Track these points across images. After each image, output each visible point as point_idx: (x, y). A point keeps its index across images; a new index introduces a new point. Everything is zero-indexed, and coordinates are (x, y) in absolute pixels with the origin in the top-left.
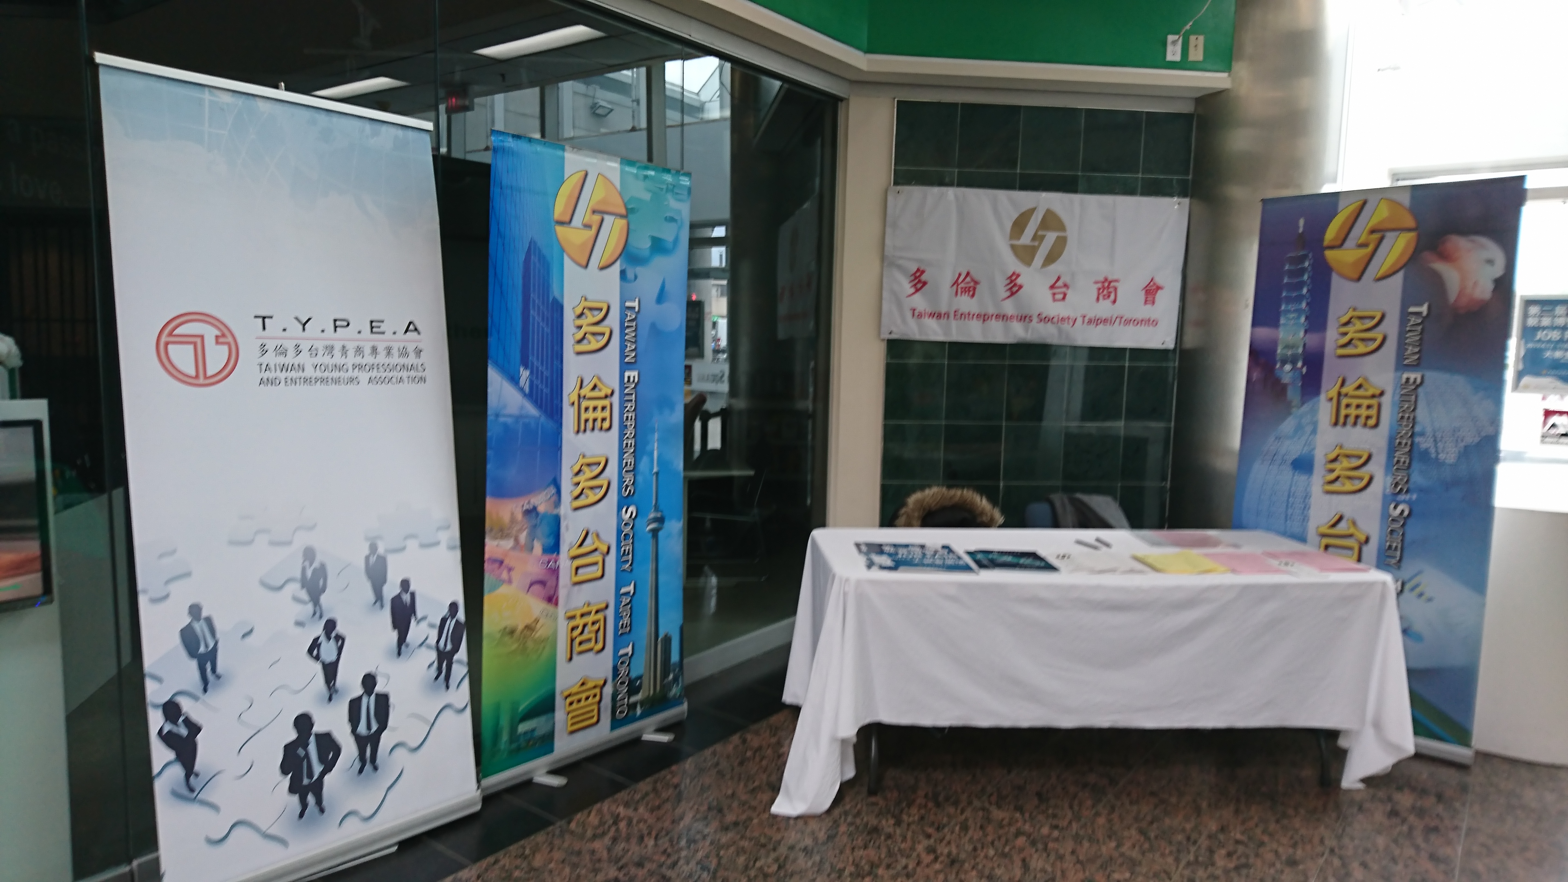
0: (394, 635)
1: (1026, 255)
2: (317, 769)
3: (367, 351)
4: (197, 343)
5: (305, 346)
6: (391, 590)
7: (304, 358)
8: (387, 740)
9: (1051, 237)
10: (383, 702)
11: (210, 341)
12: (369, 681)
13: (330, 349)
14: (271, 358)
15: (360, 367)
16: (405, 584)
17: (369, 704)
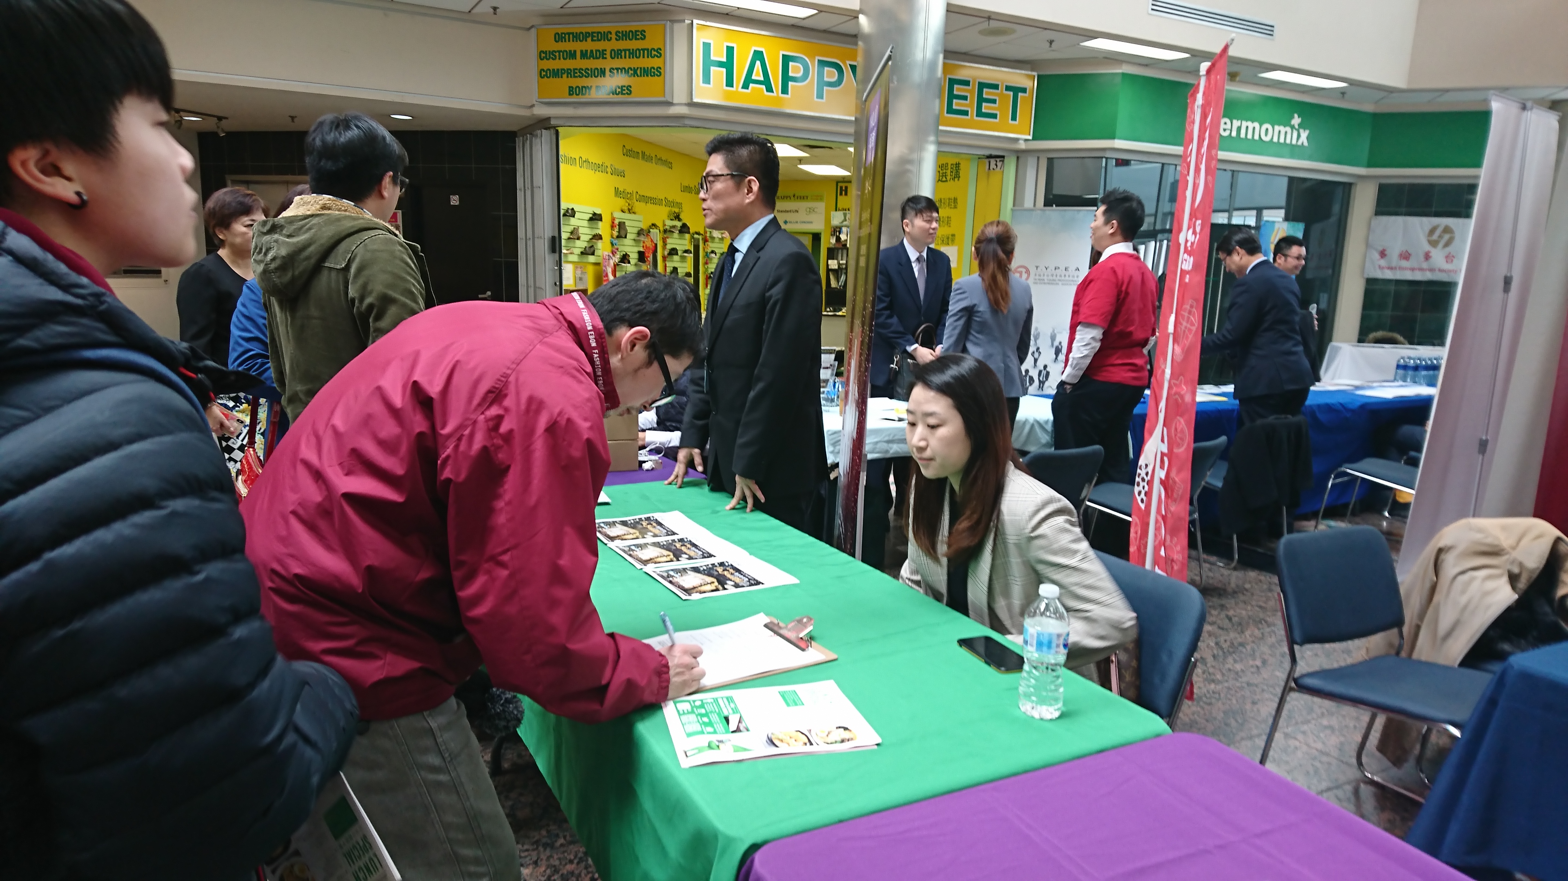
0: (1055, 356)
1: (1434, 244)
2: (1028, 384)
3: (1063, 275)
4: (1021, 273)
5: (1046, 274)
6: (1056, 343)
7: (1045, 278)
8: (1047, 384)
9: (1447, 237)
10: (1048, 374)
11: (1024, 273)
12: (1045, 367)
13: (1052, 275)
14: (1037, 277)
15: (1060, 280)
16: (1060, 343)
17: (1044, 372)
